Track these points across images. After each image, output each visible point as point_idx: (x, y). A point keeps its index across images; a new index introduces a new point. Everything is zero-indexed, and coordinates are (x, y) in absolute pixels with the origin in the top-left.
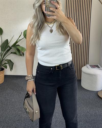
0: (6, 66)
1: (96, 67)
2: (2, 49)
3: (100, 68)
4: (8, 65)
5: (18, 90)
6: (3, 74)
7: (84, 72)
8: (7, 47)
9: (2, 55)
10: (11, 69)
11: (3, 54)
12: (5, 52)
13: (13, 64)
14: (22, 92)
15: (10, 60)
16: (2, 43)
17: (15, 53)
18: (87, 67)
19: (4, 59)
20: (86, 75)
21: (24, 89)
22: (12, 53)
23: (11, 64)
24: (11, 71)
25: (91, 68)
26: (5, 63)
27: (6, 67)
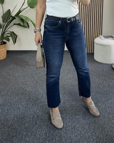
0: (9, 38)
1: (110, 38)
2: (4, 20)
4: (10, 38)
5: (22, 64)
6: (5, 48)
7: (96, 44)
8: (10, 17)
9: (3, 27)
10: (15, 42)
11: (4, 25)
12: (7, 23)
13: (17, 36)
14: (27, 67)
15: (13, 32)
16: (4, 13)
17: (19, 25)
18: (100, 38)
19: (6, 31)
20: (99, 46)
21: (30, 64)
22: (15, 24)
23: (15, 37)
24: (14, 44)
25: (104, 39)
26: (8, 36)
27: (9, 40)
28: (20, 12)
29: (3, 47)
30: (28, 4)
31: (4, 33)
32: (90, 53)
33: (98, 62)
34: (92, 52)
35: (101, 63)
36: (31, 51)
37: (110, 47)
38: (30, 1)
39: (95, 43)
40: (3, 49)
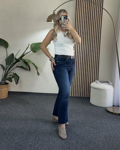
0: (11, 79)
1: (106, 83)
2: (7, 63)
3: (110, 83)
4: (13, 79)
6: (7, 88)
8: (13, 60)
9: (6, 69)
10: (17, 82)
11: (8, 68)
12: (10, 66)
13: (19, 77)
15: (16, 73)
17: (22, 67)
18: (97, 83)
19: (9, 73)
20: (95, 90)
22: (17, 67)
23: (17, 78)
24: (16, 84)
25: (100, 83)
27: (11, 81)
28: (23, 55)
29: (6, 87)
30: (31, 49)
31: (7, 74)
32: (86, 97)
33: (93, 105)
34: (89, 97)
35: (96, 106)
36: (31, 93)
37: (105, 91)
38: (33, 46)
39: (91, 87)
40: (6, 89)
